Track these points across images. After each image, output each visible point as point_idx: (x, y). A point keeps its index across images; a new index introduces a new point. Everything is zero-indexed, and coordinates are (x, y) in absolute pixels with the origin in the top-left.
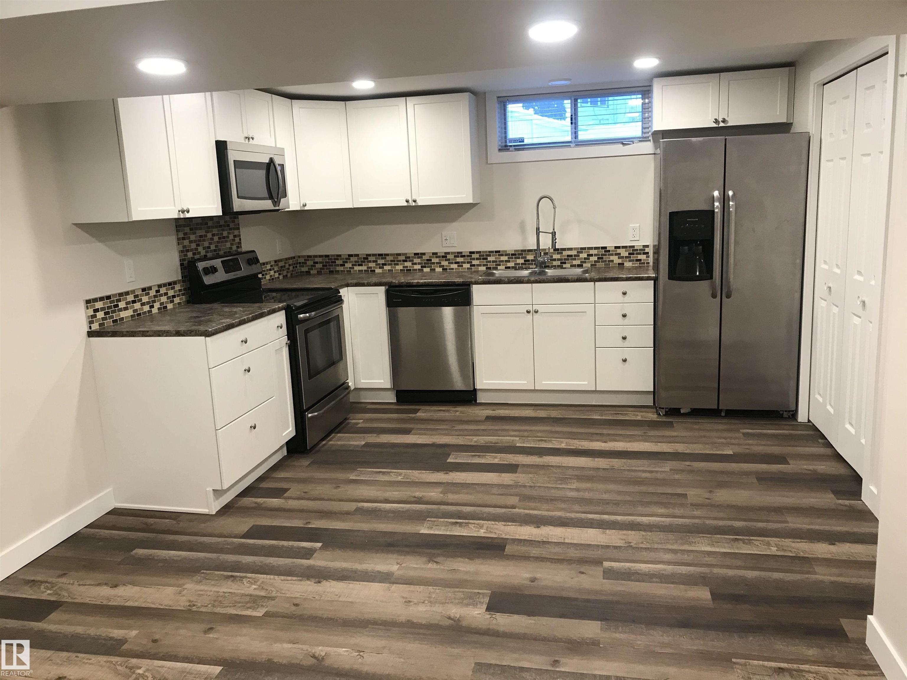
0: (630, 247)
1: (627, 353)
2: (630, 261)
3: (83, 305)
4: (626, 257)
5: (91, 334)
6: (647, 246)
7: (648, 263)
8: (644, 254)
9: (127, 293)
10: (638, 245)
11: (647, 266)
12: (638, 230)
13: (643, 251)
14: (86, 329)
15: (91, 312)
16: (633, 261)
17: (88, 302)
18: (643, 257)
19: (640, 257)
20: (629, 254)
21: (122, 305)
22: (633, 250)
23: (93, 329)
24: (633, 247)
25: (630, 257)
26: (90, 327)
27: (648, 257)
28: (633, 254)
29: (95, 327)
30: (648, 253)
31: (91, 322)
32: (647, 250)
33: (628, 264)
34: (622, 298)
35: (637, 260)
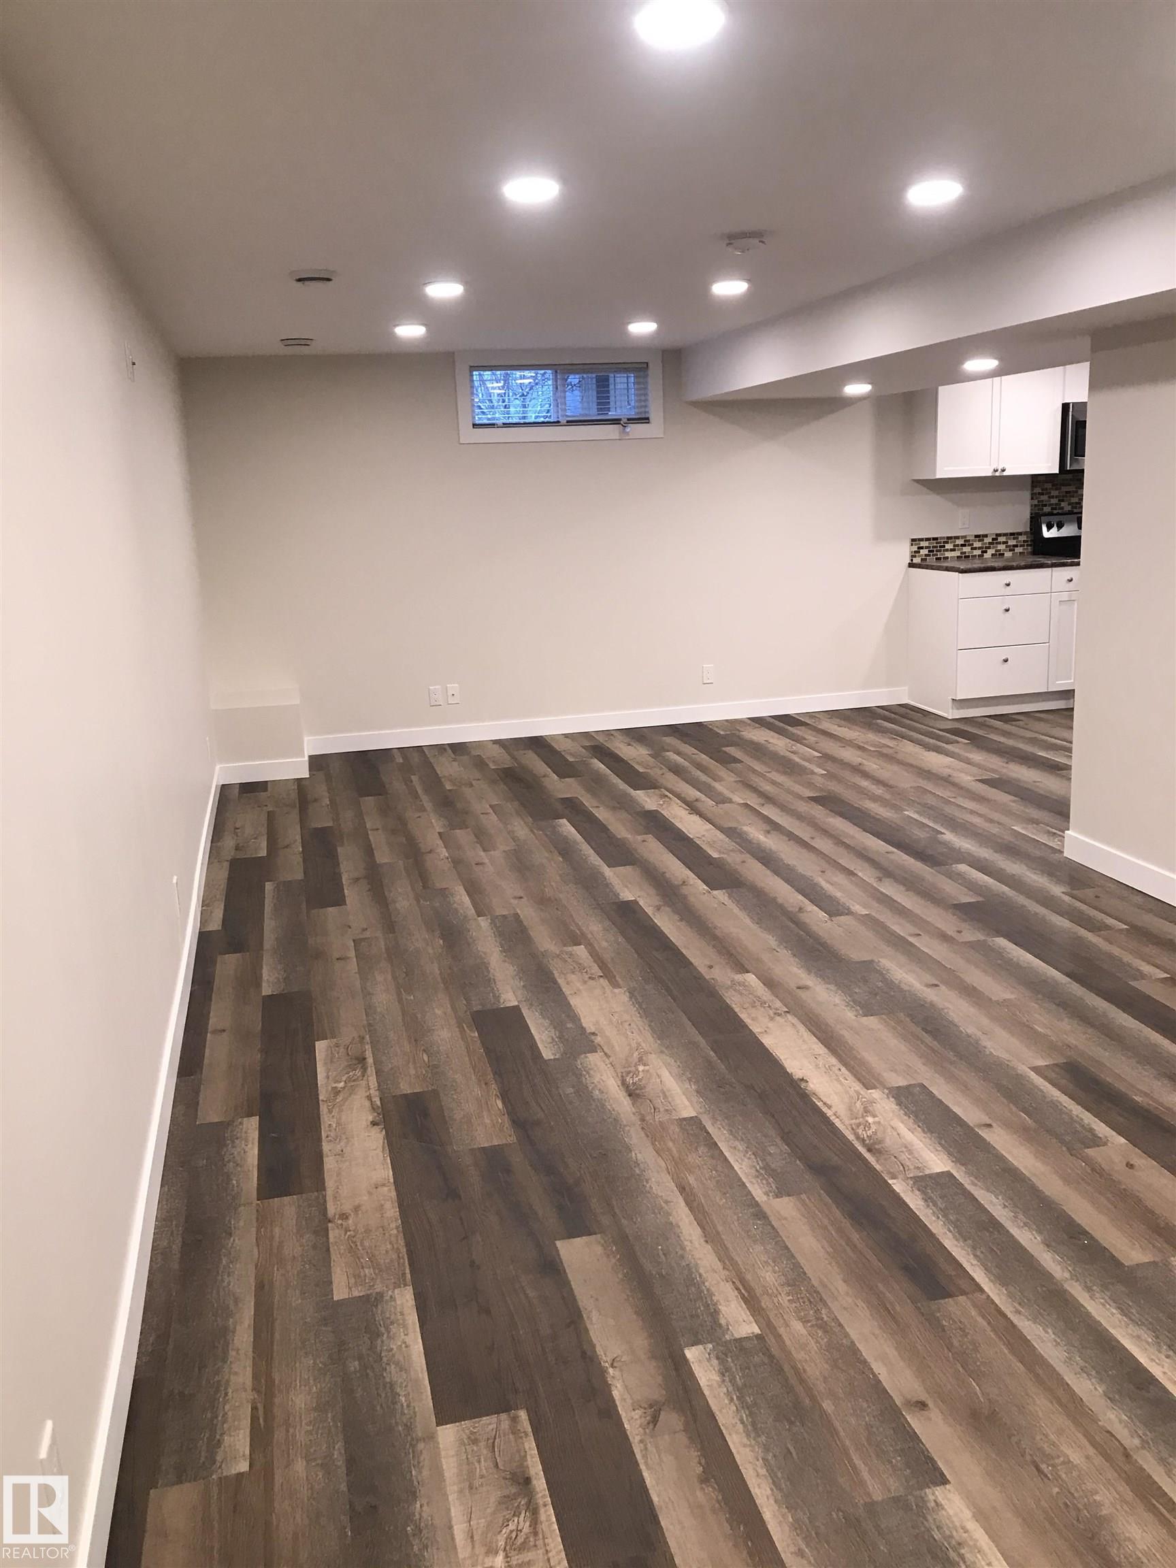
3: (908, 543)
5: (911, 565)
9: (957, 538)
14: (909, 561)
15: (915, 548)
17: (913, 540)
21: (949, 546)
23: (914, 561)
26: (912, 560)
29: (917, 560)
31: (912, 556)
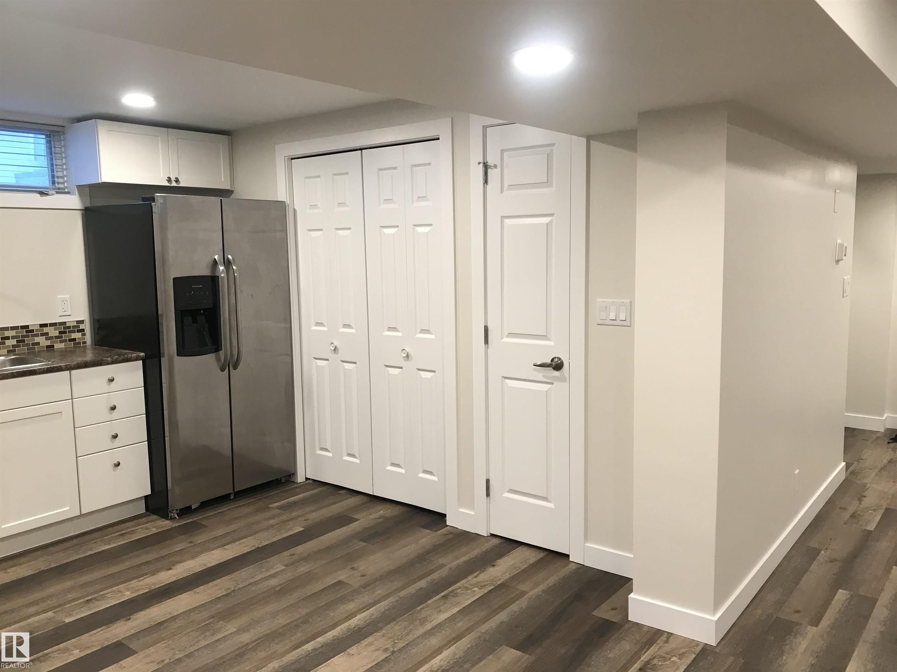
0: (61, 324)
1: (118, 455)
2: (61, 342)
4: (56, 337)
6: (82, 322)
7: (85, 343)
8: (79, 331)
10: (71, 320)
11: (83, 346)
12: (69, 301)
13: (77, 327)
16: (65, 341)
18: (77, 335)
19: (74, 336)
20: (60, 333)
22: (64, 328)
24: (65, 323)
25: (61, 337)
27: (84, 335)
28: (65, 332)
30: (83, 330)
32: (82, 327)
33: (59, 346)
34: (108, 387)
35: (71, 340)
